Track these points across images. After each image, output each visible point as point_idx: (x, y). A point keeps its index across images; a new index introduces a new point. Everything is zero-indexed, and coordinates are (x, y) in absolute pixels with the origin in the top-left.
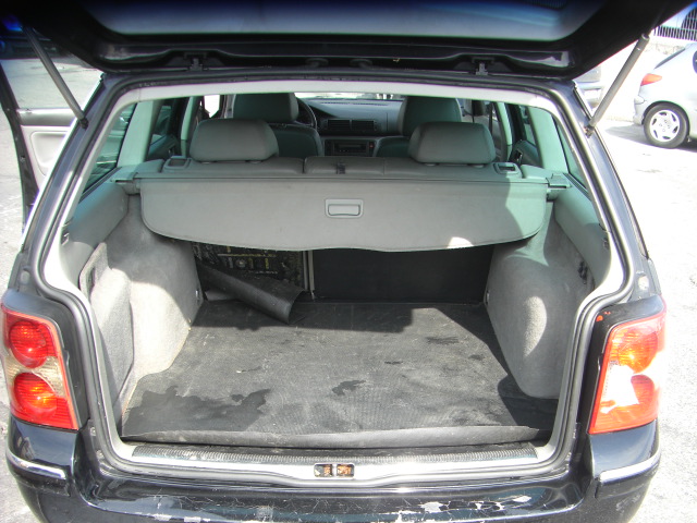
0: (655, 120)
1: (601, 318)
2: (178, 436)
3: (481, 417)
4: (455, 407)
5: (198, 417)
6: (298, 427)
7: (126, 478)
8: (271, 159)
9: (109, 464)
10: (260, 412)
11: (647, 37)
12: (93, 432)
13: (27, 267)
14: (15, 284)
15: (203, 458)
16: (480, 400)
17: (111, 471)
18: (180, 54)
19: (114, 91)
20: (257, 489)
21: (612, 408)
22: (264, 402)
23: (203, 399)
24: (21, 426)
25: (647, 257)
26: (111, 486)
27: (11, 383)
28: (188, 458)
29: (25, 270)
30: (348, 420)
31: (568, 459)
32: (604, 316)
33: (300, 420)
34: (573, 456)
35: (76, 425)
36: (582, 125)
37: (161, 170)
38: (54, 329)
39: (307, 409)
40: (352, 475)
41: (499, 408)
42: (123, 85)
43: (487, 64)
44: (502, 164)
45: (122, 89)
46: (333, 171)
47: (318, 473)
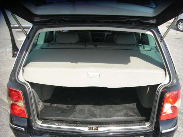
0: (180, 24)
1: (163, 91)
2: (53, 118)
3: (131, 113)
4: (124, 110)
5: (58, 112)
6: (84, 116)
7: (40, 130)
8: (77, 43)
9: (35, 126)
10: (74, 111)
11: (178, 17)
12: (31, 118)
13: (14, 75)
14: (11, 79)
15: (60, 125)
16: (131, 108)
17: (36, 128)
18: (53, 19)
19: (36, 29)
20: (73, 133)
21: (166, 114)
22: (75, 108)
23: (59, 107)
24: (13, 116)
25: (176, 74)
26: (36, 132)
27: (10, 106)
28: (55, 125)
29: (13, 76)
30: (97, 114)
31: (154, 126)
32: (164, 90)
33: (84, 114)
34: (155, 126)
35: (27, 117)
36: (160, 39)
37: (48, 46)
38: (21, 92)
39: (86, 110)
40: (98, 130)
41: (136, 111)
42: (38, 28)
43: (135, 22)
44: (138, 44)
45: (38, 29)
46: (94, 46)
47: (89, 129)
